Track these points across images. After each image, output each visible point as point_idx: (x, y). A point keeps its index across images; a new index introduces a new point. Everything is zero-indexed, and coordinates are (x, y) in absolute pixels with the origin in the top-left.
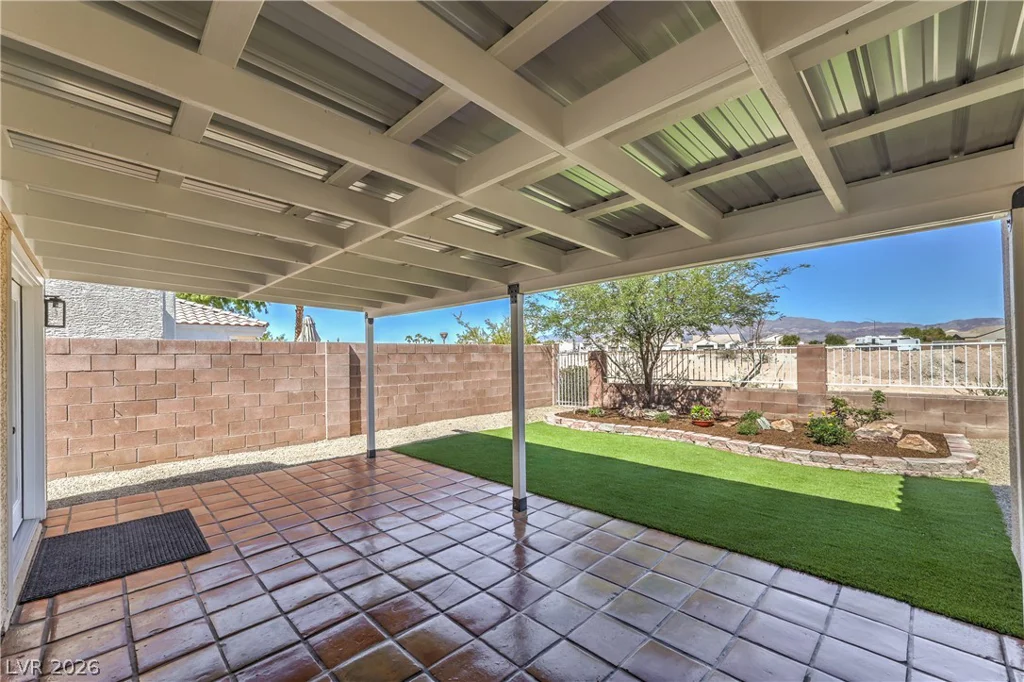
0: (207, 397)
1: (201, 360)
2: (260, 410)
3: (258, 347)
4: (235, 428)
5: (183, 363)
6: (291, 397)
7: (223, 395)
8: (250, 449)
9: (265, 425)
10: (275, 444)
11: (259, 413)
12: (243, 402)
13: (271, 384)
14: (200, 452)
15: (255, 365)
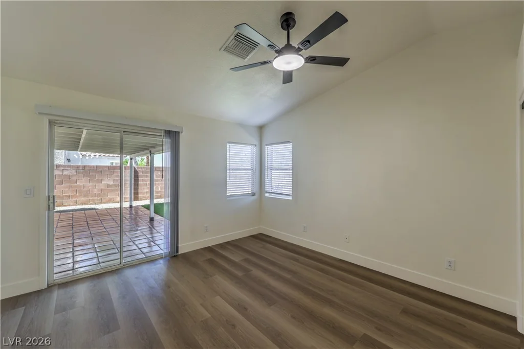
0: (75, 184)
1: (73, 172)
2: (96, 190)
3: (95, 167)
4: (85, 196)
5: (65, 173)
6: (108, 186)
7: (81, 184)
8: (91, 204)
9: (98, 195)
10: (101, 203)
11: (96, 191)
12: (89, 187)
13: (100, 181)
14: (72, 204)
15: (94, 174)
